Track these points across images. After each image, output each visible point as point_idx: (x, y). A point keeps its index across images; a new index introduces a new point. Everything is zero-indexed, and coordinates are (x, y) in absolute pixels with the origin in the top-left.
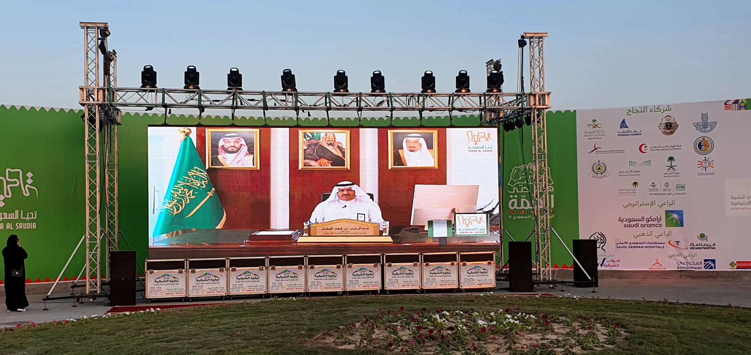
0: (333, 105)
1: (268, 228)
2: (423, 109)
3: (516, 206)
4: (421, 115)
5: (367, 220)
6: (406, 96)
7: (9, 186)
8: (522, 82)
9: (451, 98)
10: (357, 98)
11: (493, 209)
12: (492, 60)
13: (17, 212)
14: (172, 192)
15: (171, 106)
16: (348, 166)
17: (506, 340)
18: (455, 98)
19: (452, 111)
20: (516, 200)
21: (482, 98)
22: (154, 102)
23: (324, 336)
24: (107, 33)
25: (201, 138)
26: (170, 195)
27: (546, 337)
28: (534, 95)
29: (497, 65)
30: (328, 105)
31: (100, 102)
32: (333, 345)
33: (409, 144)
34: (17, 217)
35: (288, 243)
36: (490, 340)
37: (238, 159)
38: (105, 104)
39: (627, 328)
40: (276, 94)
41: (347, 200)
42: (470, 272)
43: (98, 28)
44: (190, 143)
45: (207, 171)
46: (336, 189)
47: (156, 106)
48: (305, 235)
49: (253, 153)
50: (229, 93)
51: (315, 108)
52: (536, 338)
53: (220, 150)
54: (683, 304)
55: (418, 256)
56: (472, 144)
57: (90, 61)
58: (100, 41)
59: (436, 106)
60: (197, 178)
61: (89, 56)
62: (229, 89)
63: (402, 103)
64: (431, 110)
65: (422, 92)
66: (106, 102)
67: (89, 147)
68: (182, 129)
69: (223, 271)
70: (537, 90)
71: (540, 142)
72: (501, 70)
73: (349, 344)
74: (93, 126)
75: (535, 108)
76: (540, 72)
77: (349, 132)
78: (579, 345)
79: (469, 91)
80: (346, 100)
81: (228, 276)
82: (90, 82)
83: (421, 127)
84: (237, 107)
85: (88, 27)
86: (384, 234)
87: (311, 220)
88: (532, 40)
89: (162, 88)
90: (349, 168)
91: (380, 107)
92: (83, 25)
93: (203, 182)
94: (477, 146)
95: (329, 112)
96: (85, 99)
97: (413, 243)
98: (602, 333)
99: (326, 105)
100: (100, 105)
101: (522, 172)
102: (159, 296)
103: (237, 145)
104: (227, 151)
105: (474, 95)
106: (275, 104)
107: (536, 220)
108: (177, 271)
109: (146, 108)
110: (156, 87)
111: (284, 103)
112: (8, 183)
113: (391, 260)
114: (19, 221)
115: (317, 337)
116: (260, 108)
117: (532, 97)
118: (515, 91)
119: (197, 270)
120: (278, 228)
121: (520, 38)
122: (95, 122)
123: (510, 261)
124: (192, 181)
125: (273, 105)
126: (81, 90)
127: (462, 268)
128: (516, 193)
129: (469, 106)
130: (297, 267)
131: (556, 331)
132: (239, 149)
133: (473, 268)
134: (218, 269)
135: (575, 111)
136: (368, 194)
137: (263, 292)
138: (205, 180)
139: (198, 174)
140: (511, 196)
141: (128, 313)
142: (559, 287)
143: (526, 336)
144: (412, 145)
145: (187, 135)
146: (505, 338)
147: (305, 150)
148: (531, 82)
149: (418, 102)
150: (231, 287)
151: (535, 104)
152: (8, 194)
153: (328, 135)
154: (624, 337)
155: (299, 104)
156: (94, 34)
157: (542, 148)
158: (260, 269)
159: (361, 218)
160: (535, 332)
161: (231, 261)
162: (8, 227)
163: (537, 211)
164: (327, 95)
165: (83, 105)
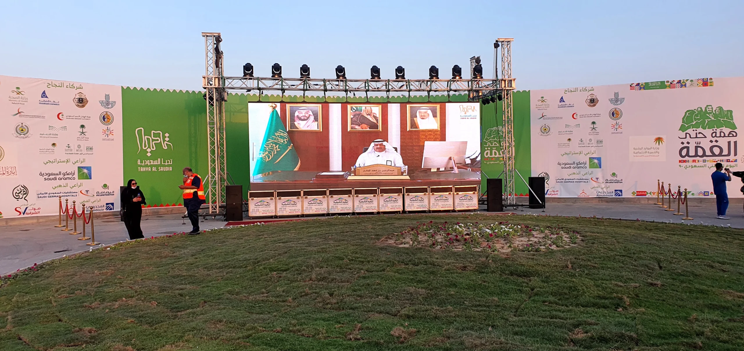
0: (370, 88)
1: (328, 170)
2: (431, 90)
3: (489, 155)
4: (429, 94)
5: (393, 165)
6: (419, 82)
7: (154, 142)
8: (497, 72)
9: (449, 83)
10: (386, 83)
11: (477, 157)
12: (474, 57)
13: (159, 159)
14: (265, 146)
15: (263, 89)
16: (380, 128)
17: (506, 242)
18: (452, 82)
19: (449, 91)
20: (489, 151)
21: (470, 83)
22: (252, 86)
23: (386, 239)
24: (220, 40)
25: (283, 110)
26: (263, 148)
27: (531, 239)
28: (505, 81)
29: (478, 60)
30: (367, 88)
31: (217, 86)
32: (395, 245)
33: (421, 114)
34: (159, 163)
35: (341, 180)
36: (496, 242)
37: (308, 124)
38: (219, 88)
39: (581, 234)
40: (332, 80)
41: (380, 152)
42: (461, 199)
43: (214, 36)
44: (276, 115)
45: (288, 132)
46: (372, 144)
47: (253, 89)
48: (352, 175)
49: (317, 121)
50: (302, 80)
51: (358, 90)
52: (524, 240)
53: (296, 118)
54: (606, 219)
55: (427, 188)
56: (463, 114)
57: (209, 59)
58: (215, 45)
59: (439, 89)
60: (281, 137)
61: (208, 55)
62: (301, 77)
63: (416, 86)
64: (435, 91)
65: (430, 78)
66: (220, 87)
67: (209, 116)
68: (270, 104)
69: (299, 198)
70: (506, 77)
71: (508, 112)
72: (481, 63)
73: (405, 244)
74: (212, 102)
75: (505, 90)
76: (508, 65)
77: (380, 106)
78: (554, 244)
79: (461, 78)
80: (379, 85)
81: (302, 202)
82: (209, 73)
83: (429, 102)
84: (307, 90)
85: (207, 36)
86: (404, 174)
87: (356, 165)
88: (503, 43)
89: (257, 76)
90: (381, 130)
91: (401, 89)
92: (204, 34)
93: (285, 140)
94: (466, 115)
95: (368, 92)
96: (206, 84)
97: (424, 180)
98: (566, 237)
99: (365, 88)
100: (216, 88)
101: (494, 132)
102: (258, 214)
103: (307, 115)
104: (300, 119)
105: (465, 81)
106: (332, 88)
107: (505, 164)
108: (269, 198)
109: (246, 90)
110: (253, 76)
111: (338, 87)
112: (153, 140)
113: (409, 191)
114: (161, 165)
115: (382, 240)
116: (322, 90)
117: (503, 82)
118: (492, 78)
119: (282, 198)
120: (335, 170)
121: (495, 42)
122: (213, 100)
123: (487, 191)
124: (278, 139)
125: (330, 88)
126: (204, 79)
127: (456, 196)
128: (489, 146)
129: (461, 88)
130: (347, 196)
131: (535, 236)
132: (308, 118)
133: (463, 196)
134: (296, 197)
135: (529, 91)
136: (394, 148)
137: (325, 212)
138: (286, 138)
139: (282, 134)
140: (486, 149)
141: (243, 226)
142: (520, 208)
143: (517, 239)
144: (423, 115)
145: (274, 108)
146: (505, 240)
147: (352, 118)
148: (503, 72)
149: (427, 86)
150: (305, 209)
151: (505, 87)
152: (153, 148)
153: (367, 108)
154: (581, 239)
155: (347, 88)
156: (212, 41)
157: (510, 116)
158: (323, 197)
159: (389, 163)
160: (522, 237)
161: (304, 192)
162: (153, 170)
163: (506, 159)
164: (366, 81)
165: (205, 88)
